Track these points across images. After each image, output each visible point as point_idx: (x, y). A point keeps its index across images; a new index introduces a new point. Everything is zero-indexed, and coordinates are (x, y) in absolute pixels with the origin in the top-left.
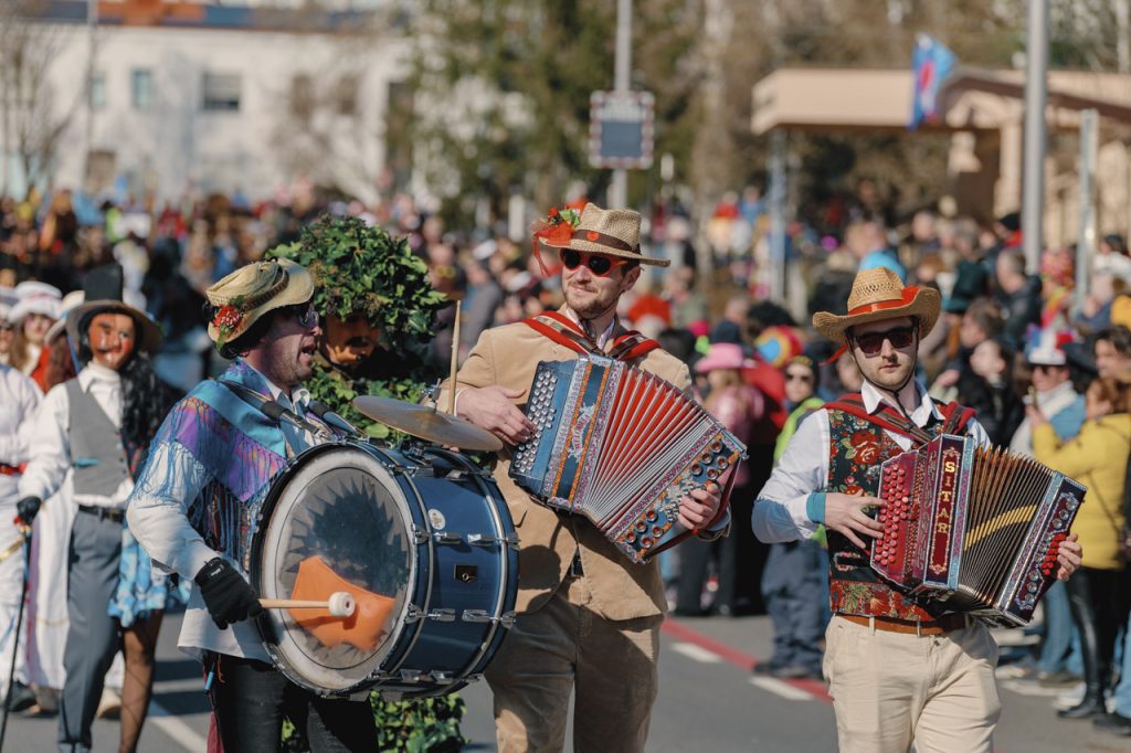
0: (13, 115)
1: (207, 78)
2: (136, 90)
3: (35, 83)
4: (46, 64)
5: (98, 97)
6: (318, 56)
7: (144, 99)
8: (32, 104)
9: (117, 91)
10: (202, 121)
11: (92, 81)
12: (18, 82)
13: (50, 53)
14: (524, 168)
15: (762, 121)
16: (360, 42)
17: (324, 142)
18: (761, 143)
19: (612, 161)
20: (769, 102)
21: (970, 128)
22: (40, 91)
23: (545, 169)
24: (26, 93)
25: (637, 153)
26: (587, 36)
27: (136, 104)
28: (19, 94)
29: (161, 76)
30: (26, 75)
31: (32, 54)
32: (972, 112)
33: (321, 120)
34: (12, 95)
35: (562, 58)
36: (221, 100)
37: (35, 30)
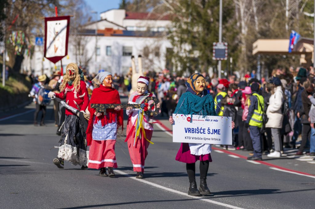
0: (78, 57)
1: (124, 48)
2: (107, 51)
3: (83, 49)
4: (86, 44)
5: (98, 53)
6: (150, 42)
7: (109, 53)
8: (82, 54)
9: (103, 51)
10: (122, 58)
11: (97, 49)
12: (79, 49)
13: (86, 42)
14: (198, 64)
15: (255, 52)
16: (160, 39)
17: (151, 61)
18: (255, 57)
19: (218, 59)
20: (256, 47)
21: (304, 52)
22: (85, 51)
23: (203, 64)
24: (81, 51)
25: (224, 57)
26: (213, 32)
27: (107, 54)
28: (79, 52)
29: (113, 48)
30: (81, 47)
31: (83, 42)
32: (305, 49)
33: (151, 56)
34: (78, 52)
35: (207, 37)
36: (127, 53)
37: (83, 37)
